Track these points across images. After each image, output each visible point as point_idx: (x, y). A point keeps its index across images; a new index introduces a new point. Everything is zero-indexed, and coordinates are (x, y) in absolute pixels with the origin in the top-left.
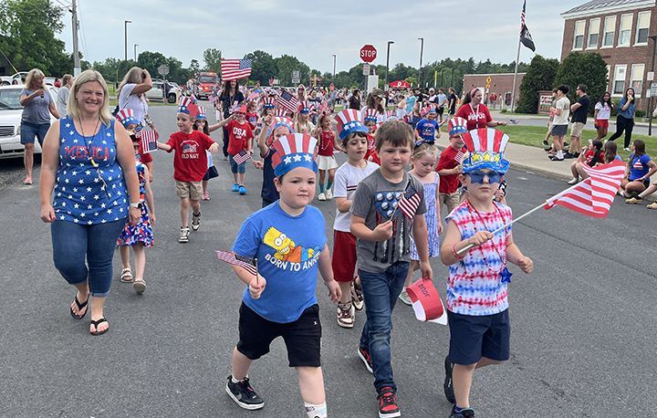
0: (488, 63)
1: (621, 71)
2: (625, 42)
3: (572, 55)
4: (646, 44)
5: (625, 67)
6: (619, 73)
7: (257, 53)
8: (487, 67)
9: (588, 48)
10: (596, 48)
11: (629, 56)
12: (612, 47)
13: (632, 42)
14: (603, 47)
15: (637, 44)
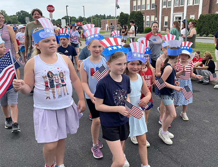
0: (110, 16)
1: (148, 18)
2: (148, 8)
3: (132, 12)
4: (154, 9)
5: (149, 17)
6: (147, 19)
7: (22, 11)
8: (110, 17)
9: (138, 10)
10: (140, 10)
11: (150, 13)
12: (145, 10)
13: (150, 8)
14: (142, 10)
15: (152, 9)
